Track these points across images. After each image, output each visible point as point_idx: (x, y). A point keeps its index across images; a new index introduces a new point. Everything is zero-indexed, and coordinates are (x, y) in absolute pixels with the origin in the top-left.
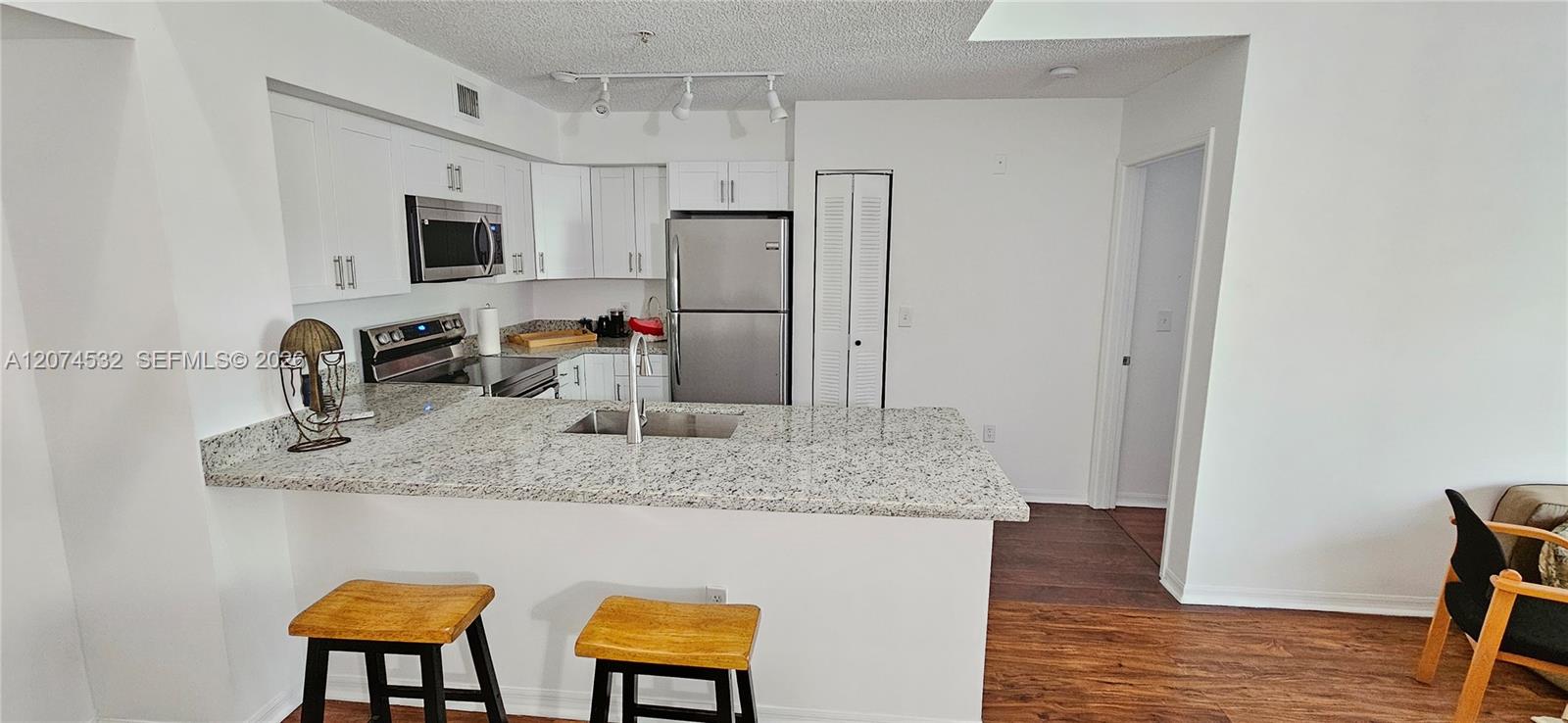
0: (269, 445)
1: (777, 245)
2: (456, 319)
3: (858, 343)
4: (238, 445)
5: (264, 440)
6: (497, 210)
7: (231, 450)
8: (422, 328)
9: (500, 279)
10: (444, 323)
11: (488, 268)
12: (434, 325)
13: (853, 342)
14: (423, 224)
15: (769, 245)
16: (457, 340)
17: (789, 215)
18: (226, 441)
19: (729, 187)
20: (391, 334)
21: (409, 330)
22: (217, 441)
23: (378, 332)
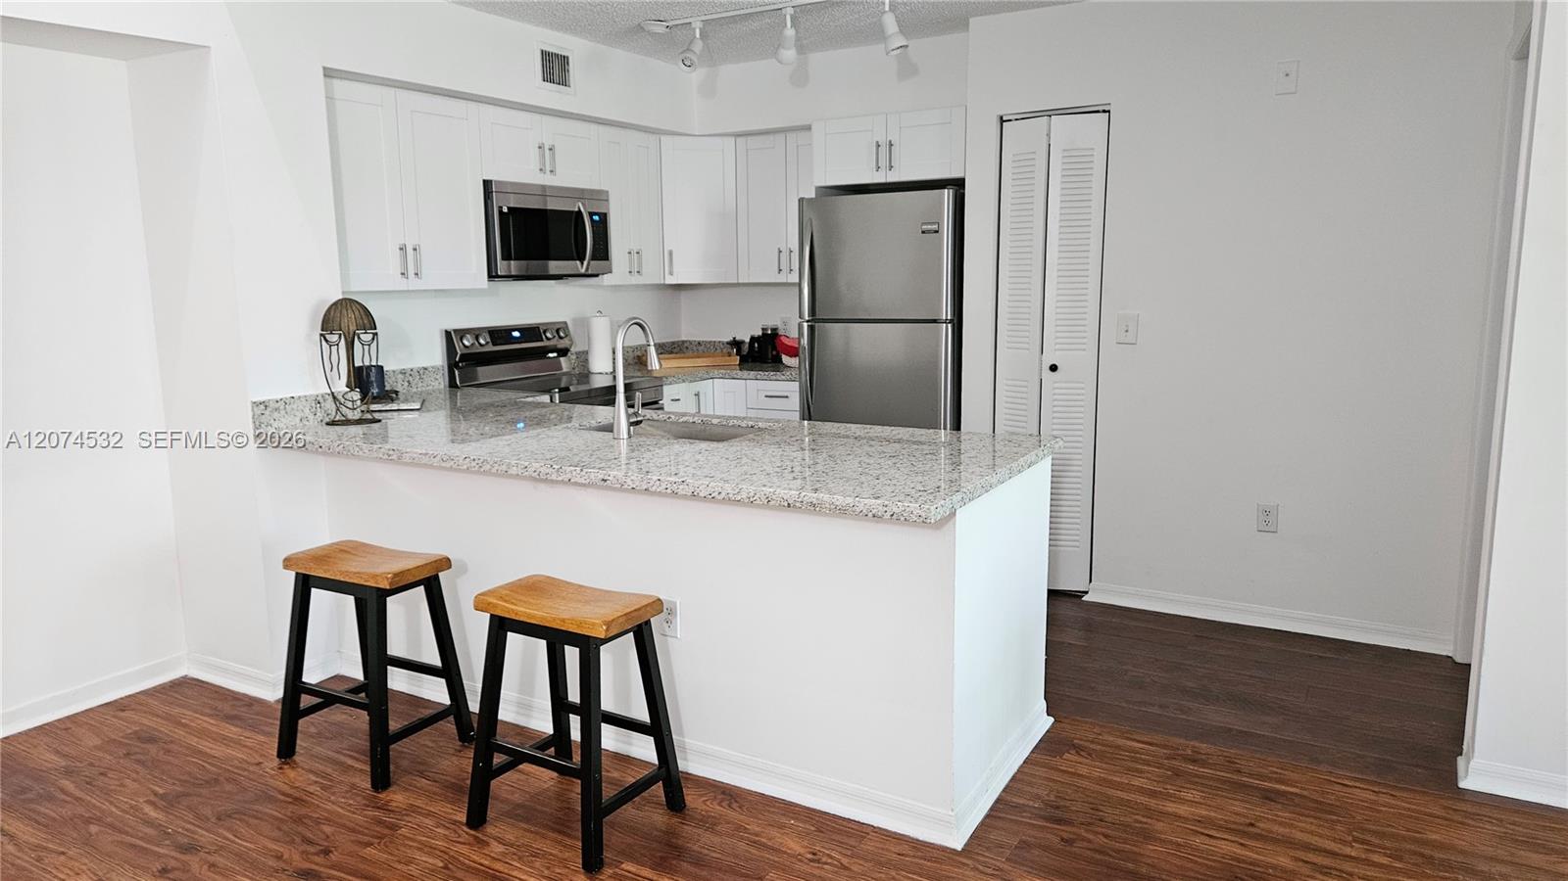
0: (311, 417)
1: (935, 227)
2: (560, 329)
3: (1053, 368)
4: (283, 412)
5: (307, 411)
6: (601, 196)
7: (276, 415)
8: (516, 334)
9: (606, 279)
10: (545, 332)
11: (585, 263)
12: (531, 332)
13: (1046, 367)
14: (501, 212)
15: (924, 227)
16: (563, 352)
17: (958, 185)
18: (272, 405)
19: (886, 150)
20: (477, 338)
21: (499, 334)
22: (265, 404)
23: (462, 333)
